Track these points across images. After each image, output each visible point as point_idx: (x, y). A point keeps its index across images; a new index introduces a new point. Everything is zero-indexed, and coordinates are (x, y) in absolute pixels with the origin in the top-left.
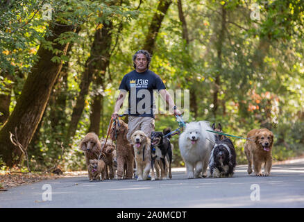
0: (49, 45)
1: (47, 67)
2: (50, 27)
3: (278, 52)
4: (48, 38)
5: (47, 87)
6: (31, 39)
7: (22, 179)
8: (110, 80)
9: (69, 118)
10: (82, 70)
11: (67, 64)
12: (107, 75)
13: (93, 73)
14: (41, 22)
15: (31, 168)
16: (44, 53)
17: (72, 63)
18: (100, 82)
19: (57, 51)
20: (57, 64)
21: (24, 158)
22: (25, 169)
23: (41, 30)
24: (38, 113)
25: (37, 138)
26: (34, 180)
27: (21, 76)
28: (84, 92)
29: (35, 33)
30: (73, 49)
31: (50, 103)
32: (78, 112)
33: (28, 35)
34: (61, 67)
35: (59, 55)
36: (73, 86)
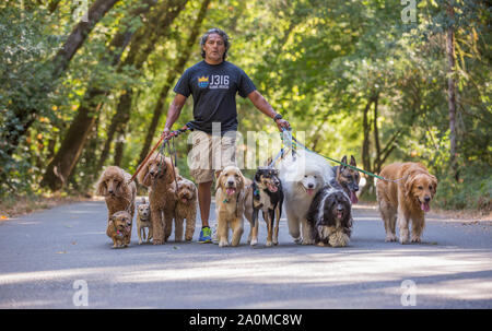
0: (86, 104)
1: (84, 120)
2: (86, 92)
3: (253, 116)
4: (86, 99)
5: (82, 134)
6: (73, 99)
7: (62, 200)
8: (130, 131)
9: (99, 158)
10: (110, 123)
11: (98, 119)
12: (127, 128)
13: (117, 126)
14: (80, 88)
15: (69, 193)
16: (82, 110)
17: (102, 118)
18: (122, 132)
19: (92, 109)
20: (91, 118)
21: (64, 186)
22: (64, 194)
23: (81, 93)
24: (76, 152)
25: (74, 171)
26: (70, 202)
27: (65, 125)
28: (110, 139)
29: (76, 96)
30: (104, 107)
31: (85, 146)
32: (105, 154)
33: (71, 96)
34: (93, 121)
35: (93, 112)
36: (103, 134)
